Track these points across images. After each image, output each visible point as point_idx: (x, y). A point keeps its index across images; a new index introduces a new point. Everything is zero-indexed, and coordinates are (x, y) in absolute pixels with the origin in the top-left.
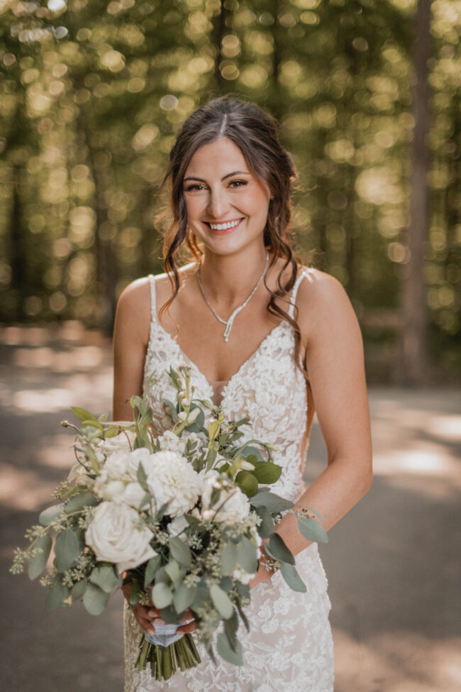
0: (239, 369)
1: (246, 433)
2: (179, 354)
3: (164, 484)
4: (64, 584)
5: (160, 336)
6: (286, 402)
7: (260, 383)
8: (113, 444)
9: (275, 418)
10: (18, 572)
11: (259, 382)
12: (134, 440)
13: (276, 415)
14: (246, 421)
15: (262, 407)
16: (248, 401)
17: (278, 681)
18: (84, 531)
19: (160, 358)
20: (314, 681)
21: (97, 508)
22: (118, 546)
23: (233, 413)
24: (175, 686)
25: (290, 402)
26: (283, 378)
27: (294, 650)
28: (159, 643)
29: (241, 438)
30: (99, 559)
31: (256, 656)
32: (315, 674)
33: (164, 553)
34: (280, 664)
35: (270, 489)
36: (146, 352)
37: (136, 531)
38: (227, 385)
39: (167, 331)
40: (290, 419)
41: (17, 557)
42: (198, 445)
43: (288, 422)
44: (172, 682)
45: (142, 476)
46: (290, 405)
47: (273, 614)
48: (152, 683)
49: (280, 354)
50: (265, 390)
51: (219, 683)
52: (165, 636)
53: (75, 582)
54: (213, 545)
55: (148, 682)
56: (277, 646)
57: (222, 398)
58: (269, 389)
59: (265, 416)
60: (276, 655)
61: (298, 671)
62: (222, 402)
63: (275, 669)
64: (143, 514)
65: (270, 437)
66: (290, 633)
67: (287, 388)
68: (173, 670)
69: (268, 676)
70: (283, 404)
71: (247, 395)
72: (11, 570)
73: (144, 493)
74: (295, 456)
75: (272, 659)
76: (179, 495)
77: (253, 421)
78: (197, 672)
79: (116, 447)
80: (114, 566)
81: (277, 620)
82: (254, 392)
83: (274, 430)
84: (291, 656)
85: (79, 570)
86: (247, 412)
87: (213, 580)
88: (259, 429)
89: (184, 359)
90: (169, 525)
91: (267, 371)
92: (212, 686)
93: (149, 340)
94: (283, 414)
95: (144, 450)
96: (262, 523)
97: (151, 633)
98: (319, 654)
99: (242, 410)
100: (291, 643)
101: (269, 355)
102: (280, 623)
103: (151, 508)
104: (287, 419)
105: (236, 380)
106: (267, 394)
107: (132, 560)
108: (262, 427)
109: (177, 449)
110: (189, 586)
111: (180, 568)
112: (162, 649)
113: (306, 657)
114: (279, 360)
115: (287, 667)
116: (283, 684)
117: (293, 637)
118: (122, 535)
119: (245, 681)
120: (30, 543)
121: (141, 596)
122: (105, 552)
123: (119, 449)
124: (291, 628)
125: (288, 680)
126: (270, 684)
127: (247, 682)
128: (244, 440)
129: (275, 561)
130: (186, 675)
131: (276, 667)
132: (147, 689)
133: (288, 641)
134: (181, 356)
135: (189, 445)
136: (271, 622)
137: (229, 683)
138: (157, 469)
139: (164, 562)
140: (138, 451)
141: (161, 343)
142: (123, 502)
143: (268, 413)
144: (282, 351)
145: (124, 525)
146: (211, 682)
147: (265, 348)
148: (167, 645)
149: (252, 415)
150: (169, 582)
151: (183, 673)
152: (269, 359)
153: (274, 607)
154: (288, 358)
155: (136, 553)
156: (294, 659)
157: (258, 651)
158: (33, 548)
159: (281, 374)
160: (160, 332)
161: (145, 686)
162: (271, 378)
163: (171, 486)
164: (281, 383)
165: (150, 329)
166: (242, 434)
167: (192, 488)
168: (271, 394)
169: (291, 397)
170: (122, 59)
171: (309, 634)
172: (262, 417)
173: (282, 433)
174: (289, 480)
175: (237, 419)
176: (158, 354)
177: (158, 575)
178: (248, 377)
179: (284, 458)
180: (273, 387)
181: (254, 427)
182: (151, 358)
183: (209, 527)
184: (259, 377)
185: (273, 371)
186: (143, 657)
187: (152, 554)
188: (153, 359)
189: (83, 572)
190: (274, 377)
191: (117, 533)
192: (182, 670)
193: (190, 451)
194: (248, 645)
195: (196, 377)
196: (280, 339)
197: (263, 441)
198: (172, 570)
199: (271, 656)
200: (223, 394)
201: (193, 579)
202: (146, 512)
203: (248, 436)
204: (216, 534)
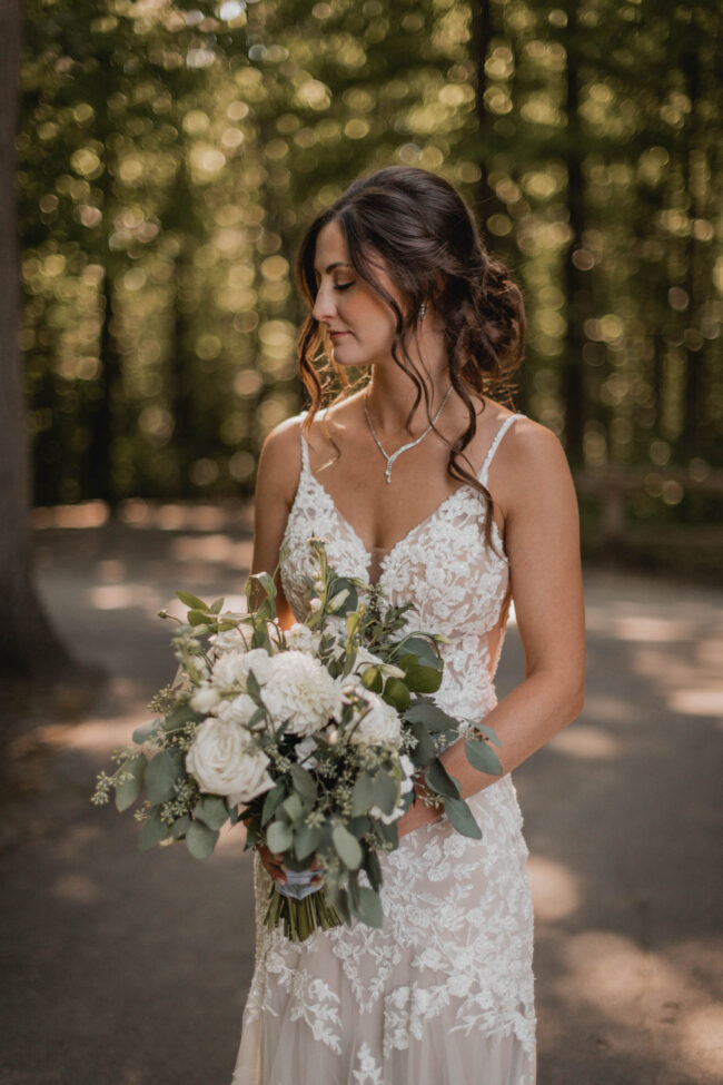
0: (407, 534)
1: (410, 619)
2: (332, 512)
3: (286, 695)
4: (163, 820)
5: (311, 488)
6: (467, 584)
7: (433, 556)
8: (227, 641)
9: (451, 604)
10: (102, 802)
11: (432, 554)
12: (251, 635)
13: (451, 601)
14: (410, 606)
15: (433, 587)
16: (416, 578)
17: (449, 945)
18: (185, 753)
19: (308, 517)
20: (499, 948)
21: (201, 725)
22: (225, 775)
23: (395, 592)
24: (316, 950)
25: (473, 585)
26: (466, 552)
27: (470, 903)
28: (291, 895)
29: (405, 627)
30: (203, 790)
31: (419, 911)
32: (500, 939)
33: (285, 782)
34: (451, 922)
35: (434, 699)
36: (289, 510)
37: (247, 757)
38: (389, 555)
39: (320, 482)
40: (471, 607)
41: (101, 783)
42: (337, 641)
43: (469, 611)
44: (311, 944)
45: (253, 686)
46: (474, 589)
47: (443, 856)
48: (287, 948)
49: (464, 522)
50: (439, 565)
51: (372, 947)
52: (298, 885)
53: (176, 818)
54: (347, 775)
55: (282, 946)
56: (447, 898)
57: (381, 571)
58: (445, 565)
59: (438, 599)
60: (444, 911)
61: (476, 932)
62: (382, 577)
63: (445, 929)
64: (256, 735)
65: (444, 628)
66: (465, 882)
67: (470, 565)
68: (310, 930)
69: (436, 938)
70: (463, 586)
71: (415, 570)
72: (93, 799)
73: (256, 708)
74: (479, 650)
75: (441, 916)
76: (306, 709)
77: (421, 605)
78: (345, 933)
79: (229, 645)
80: (224, 799)
81: (448, 865)
82: (423, 567)
83: (448, 620)
84: (466, 912)
85: (180, 802)
86: (413, 592)
87: (340, 821)
88: (428, 616)
89: (339, 519)
90: (297, 747)
91: (444, 540)
92: (364, 951)
93: (295, 493)
94: (461, 600)
95: (262, 651)
96: (418, 746)
97: (282, 882)
98: (505, 913)
99: (407, 590)
100: (467, 895)
101: (449, 521)
102: (452, 867)
103: (267, 725)
104: (467, 606)
105: (401, 550)
106: (441, 570)
107: (245, 792)
108: (432, 614)
109: (309, 646)
110: (310, 826)
111: (303, 804)
112: (296, 901)
113: (487, 914)
114: (462, 528)
115: (460, 927)
116: (456, 949)
117: (470, 887)
118: (230, 760)
119: (405, 944)
120: (117, 767)
121: (259, 835)
122: (210, 781)
123: (233, 648)
124: (468, 876)
125: (462, 944)
126: (438, 949)
127: (408, 946)
128: (408, 629)
129: (436, 795)
130: (330, 936)
131: (446, 926)
132: (281, 955)
133: (462, 892)
134: (335, 515)
135: (326, 643)
136: (440, 867)
137: (385, 947)
138: (278, 674)
139: (286, 795)
140: (254, 652)
141: (311, 498)
142: (231, 719)
143: (439, 595)
144: (468, 518)
145: (232, 749)
146: (363, 946)
147: (446, 512)
148: (303, 896)
149: (419, 596)
150: (288, 822)
151: (327, 933)
152: (448, 525)
153: (444, 847)
154: (475, 528)
155: (249, 783)
156: (470, 916)
157: (422, 904)
158: (121, 774)
159: (463, 547)
160: (312, 484)
161: (278, 950)
162: (448, 550)
163: (295, 697)
164: (462, 558)
165: (299, 480)
166: (406, 622)
167: (323, 700)
168: (446, 571)
169: (476, 577)
170: (327, 93)
171: (491, 884)
172: (432, 601)
173: (460, 625)
174: (469, 681)
175: (401, 604)
176: (305, 512)
177: (278, 811)
178: (418, 546)
179: (459, 652)
180: (450, 562)
181: (421, 612)
182: (297, 516)
183: (343, 752)
184: (433, 548)
185: (452, 541)
186: (273, 911)
187: (269, 784)
188: (299, 519)
189: (186, 804)
190: (452, 549)
191: (226, 758)
192: (324, 930)
193: (326, 650)
194: (411, 896)
195: (351, 541)
196: (467, 501)
197: (432, 632)
198: (292, 806)
199: (439, 912)
200: (383, 566)
201: (318, 817)
202: (261, 731)
203: (414, 626)
204: (350, 760)
